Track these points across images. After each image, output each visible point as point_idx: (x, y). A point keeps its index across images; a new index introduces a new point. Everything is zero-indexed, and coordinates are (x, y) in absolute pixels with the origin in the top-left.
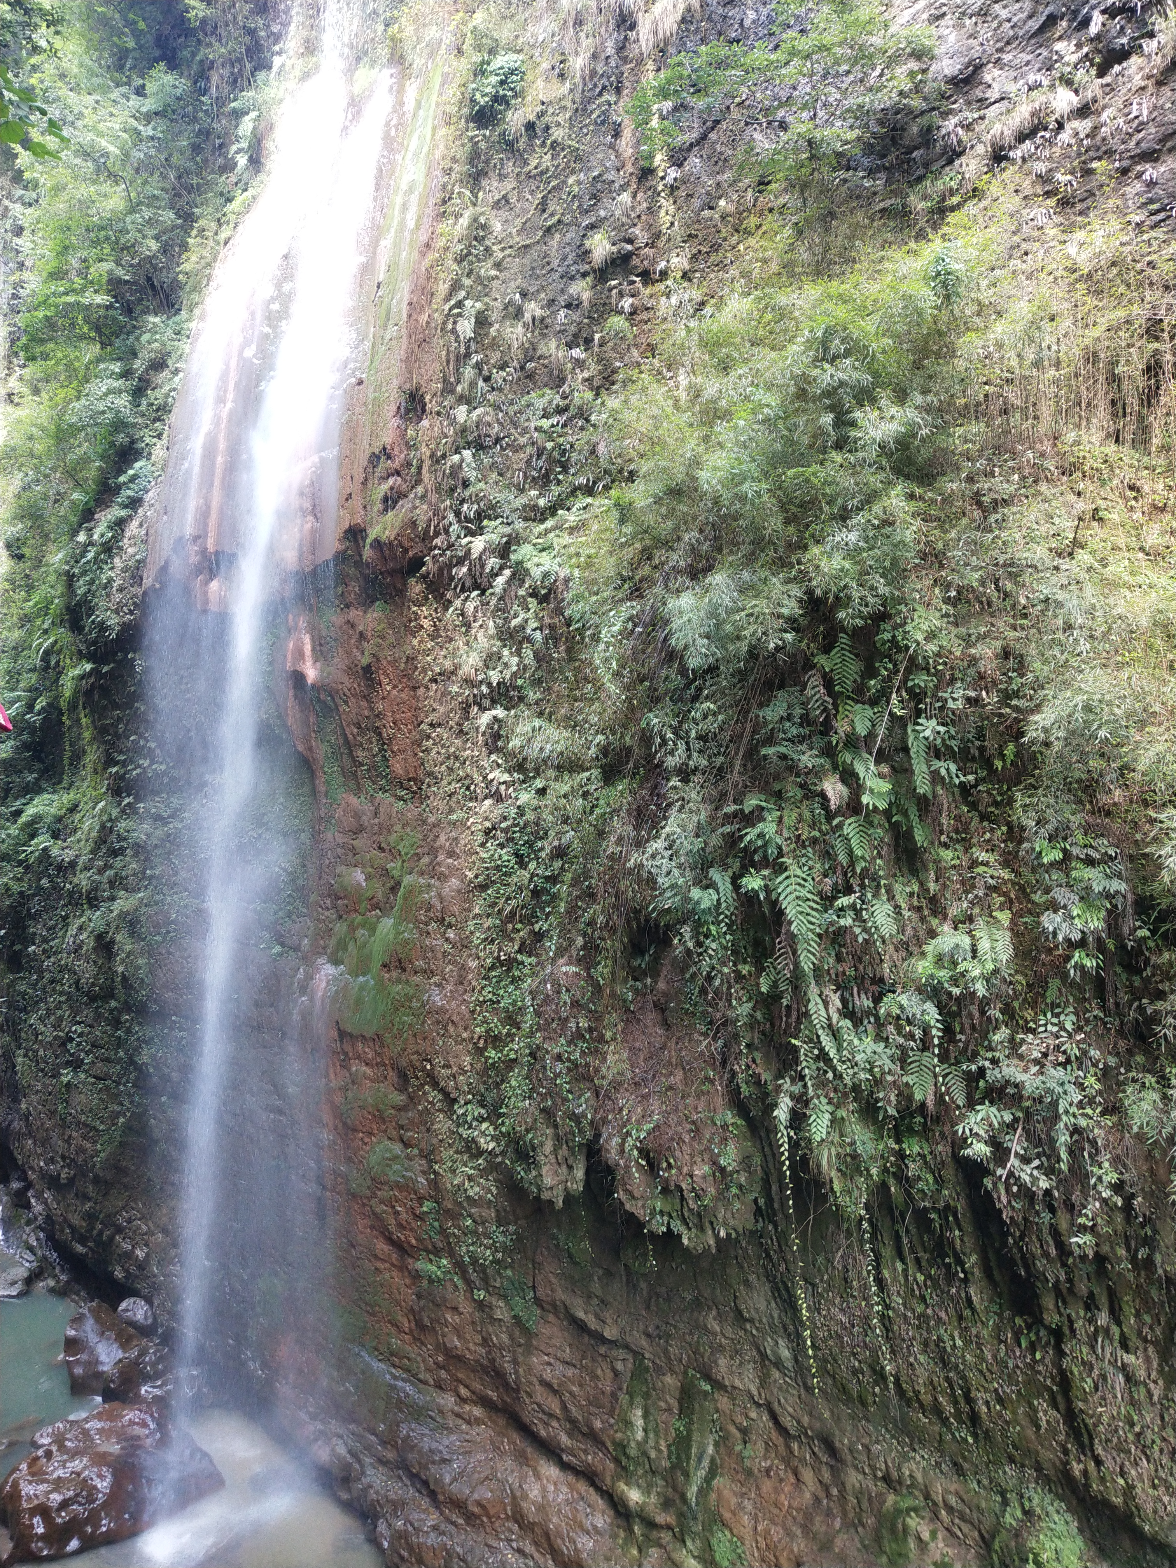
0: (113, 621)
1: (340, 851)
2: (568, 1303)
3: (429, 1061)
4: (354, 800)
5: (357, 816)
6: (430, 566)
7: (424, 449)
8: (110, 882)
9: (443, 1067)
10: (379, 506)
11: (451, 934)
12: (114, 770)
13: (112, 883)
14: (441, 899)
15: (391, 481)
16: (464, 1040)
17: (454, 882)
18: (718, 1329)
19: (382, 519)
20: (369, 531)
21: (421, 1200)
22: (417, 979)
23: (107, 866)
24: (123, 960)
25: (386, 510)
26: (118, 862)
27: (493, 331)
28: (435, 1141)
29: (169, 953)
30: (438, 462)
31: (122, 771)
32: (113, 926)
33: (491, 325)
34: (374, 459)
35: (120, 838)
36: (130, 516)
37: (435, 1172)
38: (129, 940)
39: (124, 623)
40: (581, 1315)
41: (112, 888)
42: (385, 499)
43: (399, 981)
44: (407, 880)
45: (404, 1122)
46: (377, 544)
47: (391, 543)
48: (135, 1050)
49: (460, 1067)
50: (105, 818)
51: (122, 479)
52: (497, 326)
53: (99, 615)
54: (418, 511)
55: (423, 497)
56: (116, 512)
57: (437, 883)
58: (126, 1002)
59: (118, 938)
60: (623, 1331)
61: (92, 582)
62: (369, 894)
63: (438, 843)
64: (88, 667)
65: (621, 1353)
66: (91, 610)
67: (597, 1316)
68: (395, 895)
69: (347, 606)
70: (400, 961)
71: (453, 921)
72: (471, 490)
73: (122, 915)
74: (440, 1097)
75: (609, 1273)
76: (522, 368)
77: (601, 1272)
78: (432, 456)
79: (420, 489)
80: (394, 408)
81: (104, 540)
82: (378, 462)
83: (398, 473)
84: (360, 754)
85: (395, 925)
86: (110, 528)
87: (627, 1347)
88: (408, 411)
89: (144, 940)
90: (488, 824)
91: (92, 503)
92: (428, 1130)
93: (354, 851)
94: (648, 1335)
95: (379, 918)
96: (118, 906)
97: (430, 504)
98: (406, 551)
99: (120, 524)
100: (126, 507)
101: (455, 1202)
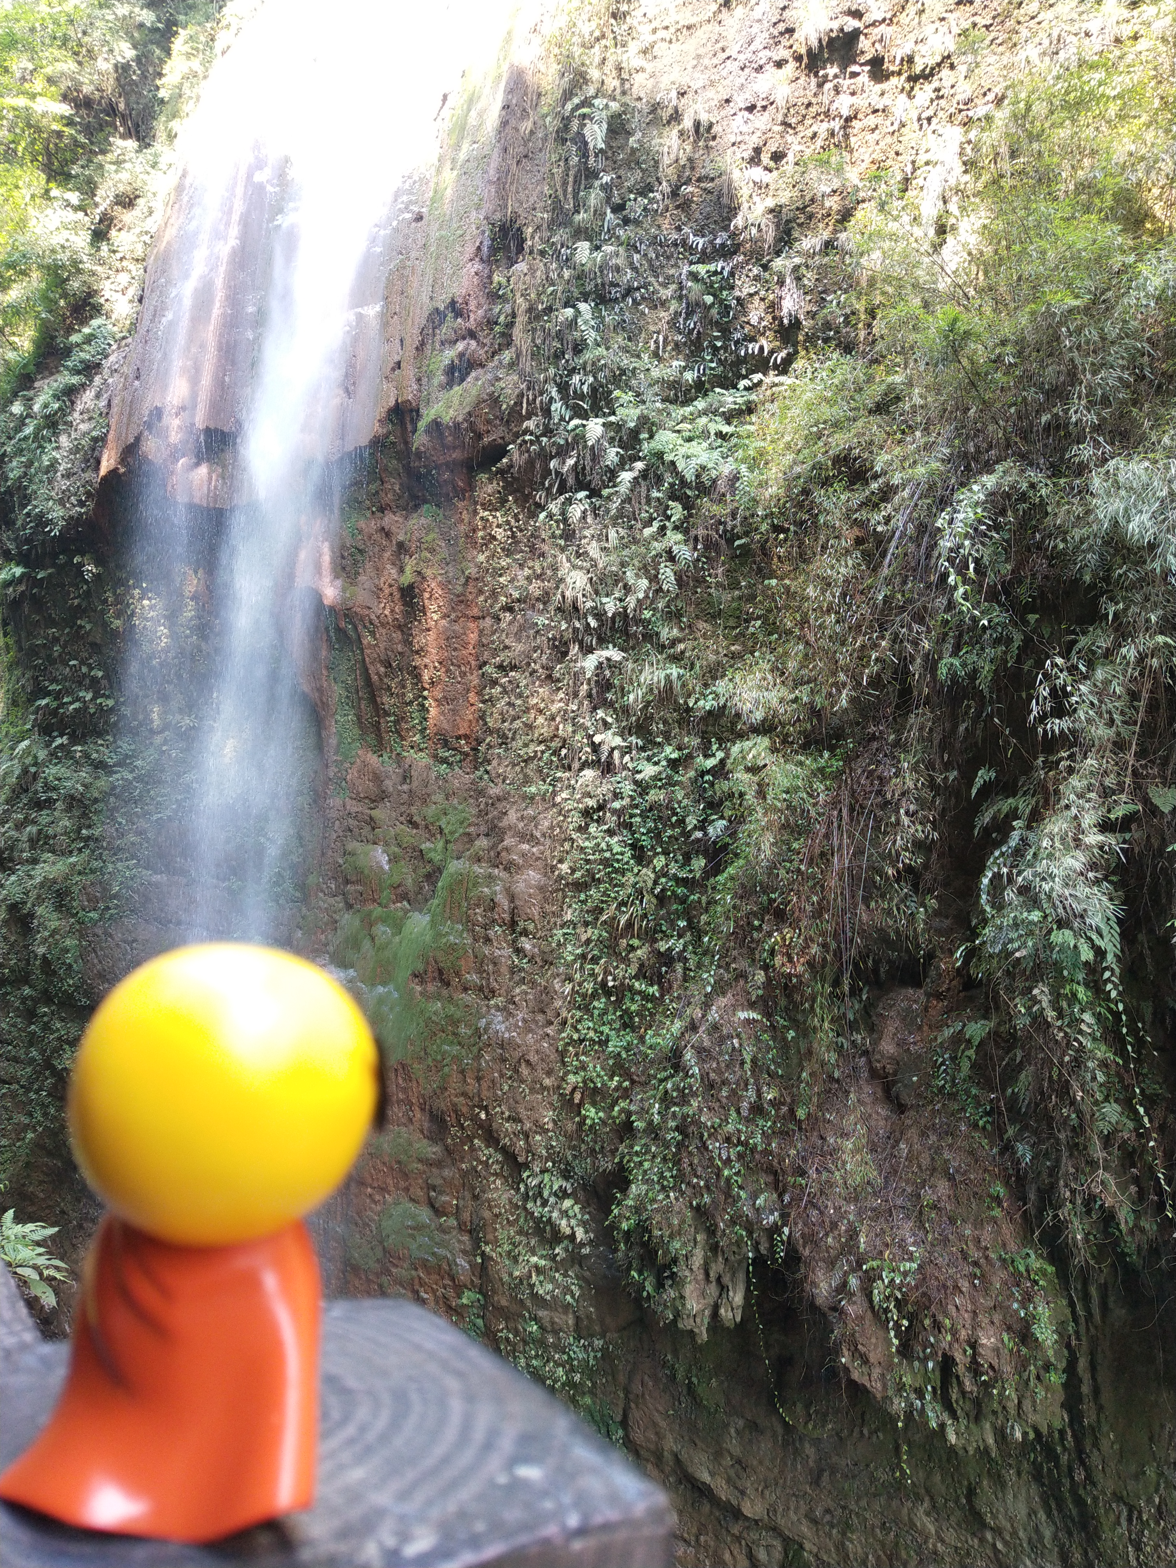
0: (57, 513)
1: (352, 822)
2: (684, 1456)
3: (486, 1109)
4: (373, 759)
5: (377, 778)
6: (515, 455)
7: (520, 300)
8: (30, 840)
9: (509, 1119)
10: (440, 378)
11: (527, 944)
12: (44, 702)
13: (33, 842)
14: (512, 898)
15: (460, 346)
16: (544, 1088)
17: (533, 876)
18: (932, 1529)
19: (443, 395)
20: (423, 411)
21: (459, 1288)
22: (470, 998)
23: (27, 821)
24: (45, 940)
25: (450, 384)
26: (44, 817)
27: (632, 141)
28: (487, 1214)
29: (108, 934)
30: (538, 318)
31: (55, 704)
32: (33, 894)
33: (629, 134)
34: (436, 317)
35: (48, 787)
36: (83, 385)
37: (483, 1254)
38: (55, 915)
39: (71, 517)
40: (706, 1477)
41: (32, 848)
42: (451, 370)
43: (438, 997)
44: (454, 867)
45: (439, 1182)
46: (436, 425)
47: (457, 425)
48: (55, 1050)
49: (536, 1123)
50: (29, 760)
51: (75, 338)
52: (638, 135)
53: (36, 506)
54: (502, 384)
55: (512, 365)
56: (66, 379)
57: (503, 875)
58: (45, 992)
59: (40, 910)
60: (772, 1510)
61: (30, 464)
62: (396, 880)
63: (504, 823)
64: (18, 571)
65: (768, 1538)
66: (26, 499)
67: (729, 1481)
68: (434, 884)
69: (382, 510)
70: (440, 972)
71: (531, 927)
72: (588, 356)
73: (47, 883)
74: (500, 1157)
75: (753, 1426)
76: (675, 194)
77: (741, 1423)
78: (530, 310)
79: (507, 356)
80: (470, 250)
81: (48, 411)
82: (441, 323)
83: (472, 335)
84: (387, 701)
85: (433, 923)
86: (56, 397)
87: (775, 1530)
88: (493, 250)
89: (75, 915)
90: (591, 803)
91: (32, 368)
92: (476, 1197)
93: (372, 823)
94: (815, 1522)
95: (406, 912)
96: (40, 872)
97: (522, 375)
98: (479, 436)
99: (70, 393)
100: (79, 373)
101: (514, 1299)
